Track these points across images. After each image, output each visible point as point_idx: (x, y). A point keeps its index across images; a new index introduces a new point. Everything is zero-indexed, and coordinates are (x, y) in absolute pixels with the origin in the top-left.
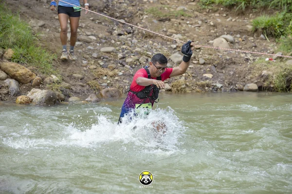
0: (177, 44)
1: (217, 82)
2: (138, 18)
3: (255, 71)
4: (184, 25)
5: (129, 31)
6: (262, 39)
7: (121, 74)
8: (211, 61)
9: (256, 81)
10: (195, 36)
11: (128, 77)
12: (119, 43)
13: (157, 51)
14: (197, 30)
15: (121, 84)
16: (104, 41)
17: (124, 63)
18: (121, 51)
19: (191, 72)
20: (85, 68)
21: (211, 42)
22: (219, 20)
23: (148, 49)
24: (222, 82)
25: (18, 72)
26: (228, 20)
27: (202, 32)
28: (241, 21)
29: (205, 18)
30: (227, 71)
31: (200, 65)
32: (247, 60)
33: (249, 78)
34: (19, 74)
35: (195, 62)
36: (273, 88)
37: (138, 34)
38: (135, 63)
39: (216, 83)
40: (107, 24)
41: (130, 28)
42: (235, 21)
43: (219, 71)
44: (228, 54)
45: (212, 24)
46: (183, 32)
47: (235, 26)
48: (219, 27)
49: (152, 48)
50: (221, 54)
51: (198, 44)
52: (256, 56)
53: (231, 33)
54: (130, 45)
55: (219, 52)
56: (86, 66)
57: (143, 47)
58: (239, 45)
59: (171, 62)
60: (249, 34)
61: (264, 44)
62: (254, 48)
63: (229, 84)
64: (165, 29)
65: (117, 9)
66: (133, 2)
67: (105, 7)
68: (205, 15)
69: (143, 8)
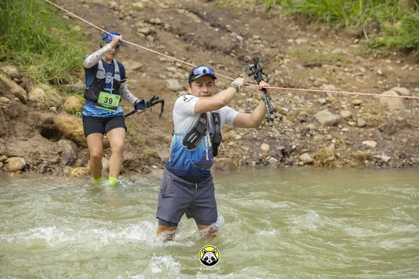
0: (327, 98)
1: (383, 153)
2: (276, 63)
4: (340, 74)
7: (238, 137)
10: (354, 87)
11: (249, 143)
12: (243, 94)
13: (297, 106)
14: (358, 80)
15: (237, 151)
18: (244, 105)
19: (345, 137)
21: (377, 96)
22: (391, 68)
23: (284, 104)
24: (390, 153)
25: (76, 130)
26: (403, 68)
27: (365, 83)
29: (371, 64)
30: (398, 138)
31: (358, 129)
34: (78, 133)
35: (352, 123)
37: (273, 83)
39: (381, 154)
40: (232, 69)
42: (413, 69)
43: (387, 137)
44: (401, 113)
45: (380, 72)
46: (337, 81)
47: (412, 76)
48: (391, 77)
49: (291, 102)
50: (389, 114)
51: (358, 98)
53: (407, 85)
55: (388, 110)
57: (277, 100)
59: (316, 123)
63: (400, 157)
64: (312, 78)
65: (249, 51)
66: (273, 43)
67: (233, 48)
68: (371, 61)
69: (285, 50)
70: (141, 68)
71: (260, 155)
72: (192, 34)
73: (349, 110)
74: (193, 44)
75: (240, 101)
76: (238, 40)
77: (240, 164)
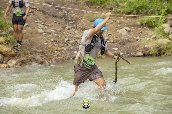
2: (80, 21)
3: (141, 45)
5: (74, 27)
6: (145, 29)
7: (65, 49)
8: (117, 41)
9: (142, 51)
10: (109, 28)
11: (69, 51)
12: (67, 33)
14: (110, 25)
15: (65, 54)
16: (59, 32)
17: (68, 43)
18: (67, 37)
20: (45, 47)
21: (118, 31)
22: (123, 20)
24: (123, 52)
26: (128, 20)
27: (113, 26)
28: (134, 20)
29: (115, 19)
30: (126, 46)
31: (111, 43)
32: (137, 40)
33: (138, 50)
34: (4, 51)
35: (108, 42)
36: (151, 54)
37: (79, 28)
38: (75, 43)
39: (120, 52)
40: (63, 24)
41: (75, 26)
42: (131, 20)
43: (122, 46)
44: (127, 37)
45: (119, 22)
47: (131, 23)
48: (123, 24)
50: (122, 37)
51: (111, 32)
52: (142, 38)
53: (129, 26)
54: (73, 34)
55: (122, 36)
56: (46, 46)
57: (80, 35)
58: (133, 32)
60: (139, 26)
61: (146, 31)
62: (141, 33)
63: (127, 53)
65: (69, 17)
66: (78, 13)
67: (63, 16)
68: (116, 18)
69: (83, 16)
70: (28, 25)
71: (74, 55)
72: (48, 12)
73: (107, 37)
74: (48, 15)
75: (66, 36)
76: (65, 13)
77: (66, 59)
